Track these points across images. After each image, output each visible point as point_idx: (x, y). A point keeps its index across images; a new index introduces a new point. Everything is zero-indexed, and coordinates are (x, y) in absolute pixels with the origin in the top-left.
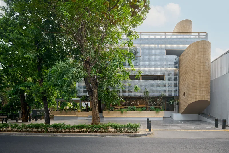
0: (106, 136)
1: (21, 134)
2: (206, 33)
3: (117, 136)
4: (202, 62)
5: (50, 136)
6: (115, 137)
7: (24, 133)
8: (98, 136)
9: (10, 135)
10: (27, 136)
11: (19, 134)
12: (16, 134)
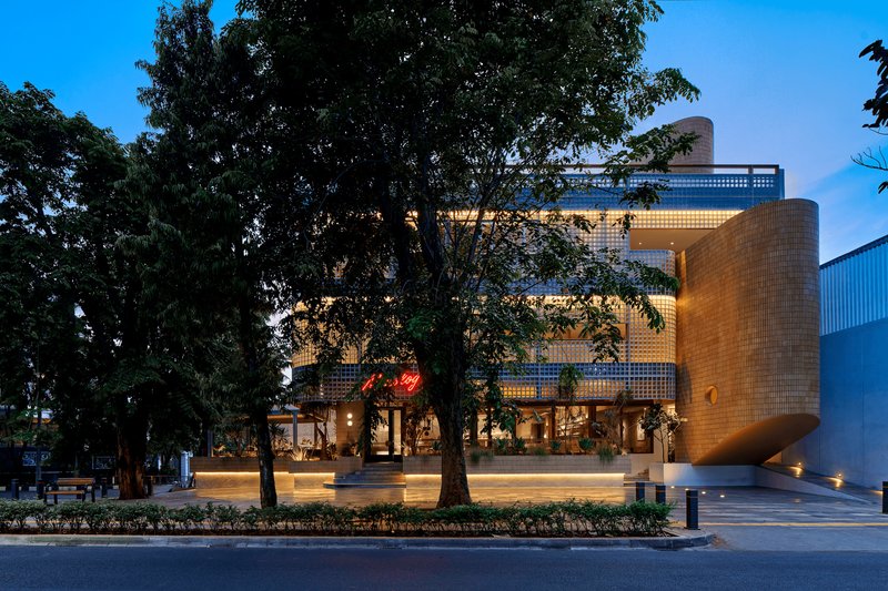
0: (570, 545)
1: (268, 542)
2: (776, 167)
3: (610, 545)
4: (791, 275)
5: (372, 547)
6: (605, 549)
7: (278, 538)
8: (542, 546)
9: (228, 545)
10: (290, 547)
11: (260, 542)
12: (248, 542)
